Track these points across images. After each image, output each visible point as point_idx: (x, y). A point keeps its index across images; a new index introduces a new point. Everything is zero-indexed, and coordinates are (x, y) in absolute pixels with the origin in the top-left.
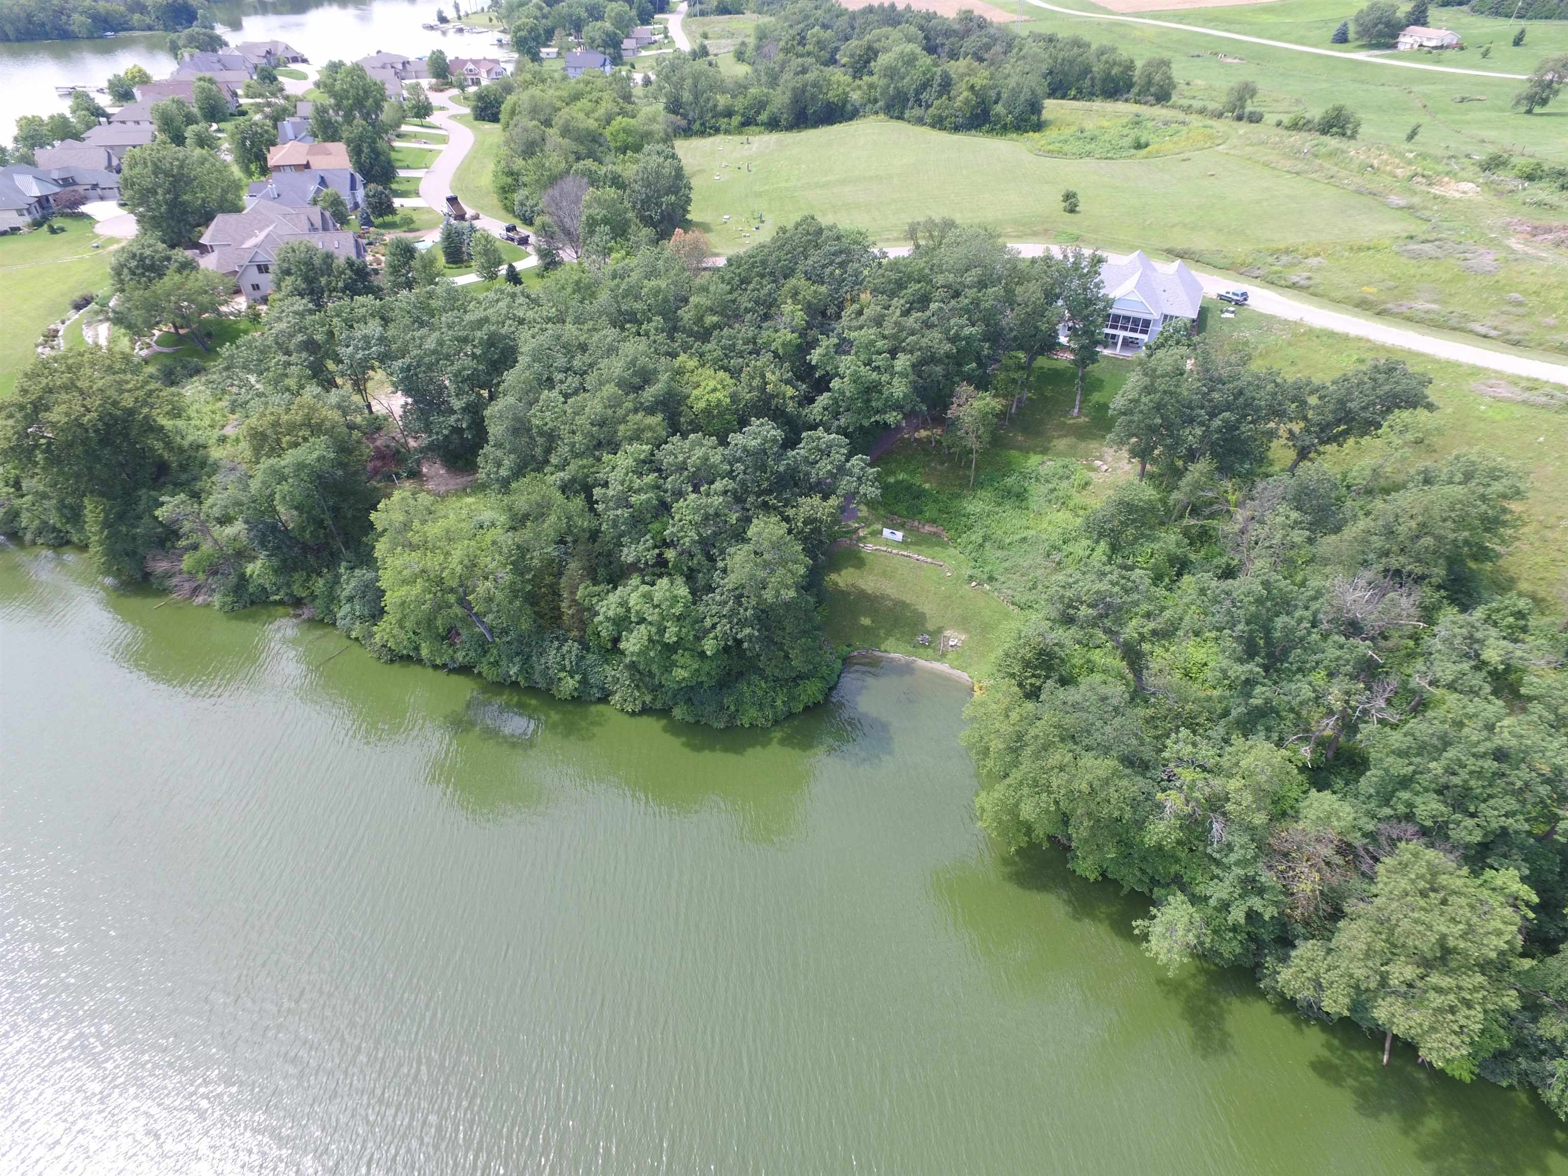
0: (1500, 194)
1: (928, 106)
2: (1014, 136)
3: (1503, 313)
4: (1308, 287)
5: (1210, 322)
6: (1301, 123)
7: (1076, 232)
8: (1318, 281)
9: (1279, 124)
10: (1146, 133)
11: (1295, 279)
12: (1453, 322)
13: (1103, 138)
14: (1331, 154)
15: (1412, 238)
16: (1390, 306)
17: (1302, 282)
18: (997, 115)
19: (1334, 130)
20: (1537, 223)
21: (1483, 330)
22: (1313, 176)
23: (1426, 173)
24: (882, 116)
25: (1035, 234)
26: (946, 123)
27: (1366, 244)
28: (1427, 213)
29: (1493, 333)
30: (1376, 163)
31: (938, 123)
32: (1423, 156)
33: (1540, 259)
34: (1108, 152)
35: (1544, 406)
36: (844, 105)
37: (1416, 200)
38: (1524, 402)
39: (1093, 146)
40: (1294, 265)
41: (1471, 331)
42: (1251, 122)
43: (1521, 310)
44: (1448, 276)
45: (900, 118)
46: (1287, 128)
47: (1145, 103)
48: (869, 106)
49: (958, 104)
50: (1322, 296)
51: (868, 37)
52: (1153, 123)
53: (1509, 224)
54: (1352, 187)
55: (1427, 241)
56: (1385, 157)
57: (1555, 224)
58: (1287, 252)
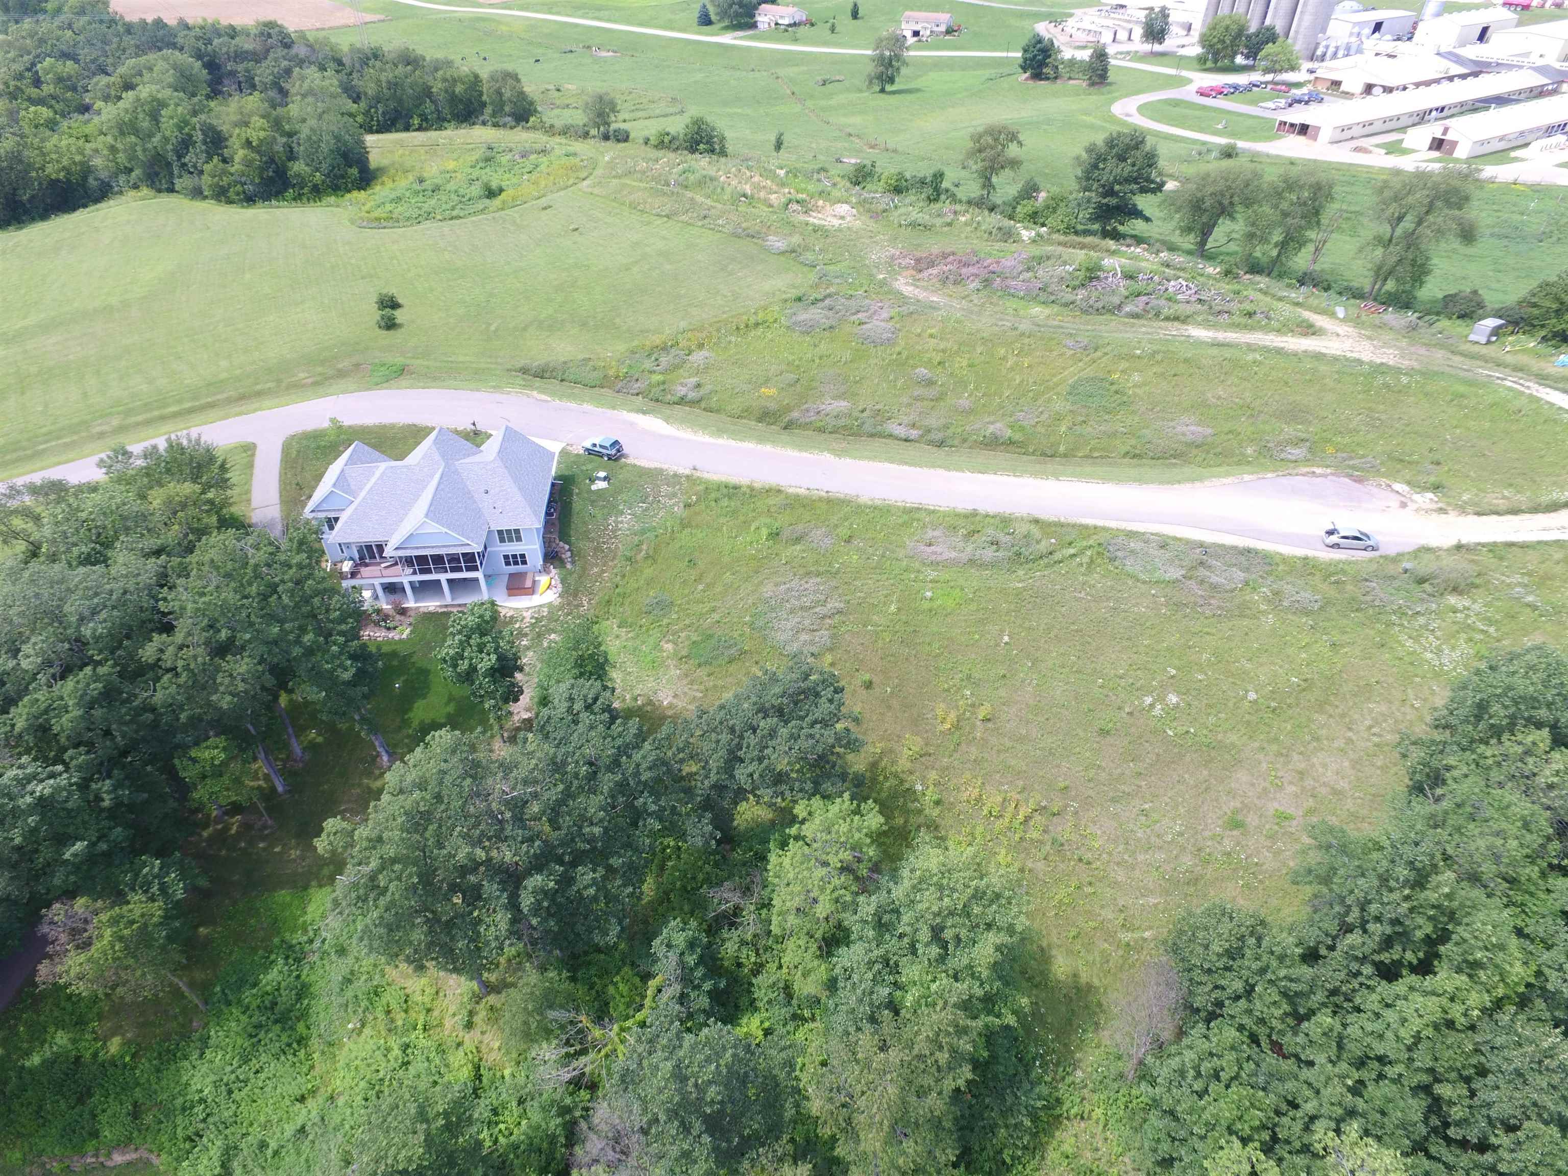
0: (876, 215)
1: (201, 172)
2: (332, 199)
3: (917, 399)
4: (699, 401)
5: (577, 504)
6: (667, 139)
7: (399, 360)
8: (706, 389)
9: (647, 141)
10: (501, 171)
11: (681, 391)
12: (867, 427)
13: (449, 187)
14: (703, 182)
15: (799, 299)
16: (795, 414)
17: (692, 395)
18: (298, 175)
19: (702, 146)
20: (918, 254)
21: (901, 431)
22: (684, 218)
23: (801, 196)
24: (145, 191)
25: (341, 374)
26: (231, 193)
27: (752, 321)
28: (809, 256)
29: (914, 434)
30: (748, 189)
31: (221, 194)
32: (793, 172)
33: (934, 307)
34: (453, 208)
35: (993, 565)
36: (85, 178)
37: (796, 239)
38: (972, 562)
39: (433, 202)
40: (676, 367)
41: (890, 436)
42: (618, 141)
43: (933, 392)
44: (848, 355)
45: (171, 190)
46: (656, 147)
47: (505, 125)
48: (122, 179)
49: (236, 167)
50: (718, 411)
51: (121, 70)
52: (509, 156)
53: (892, 257)
54: (728, 229)
55: (815, 302)
56: (756, 179)
57: (935, 250)
58: (665, 349)
